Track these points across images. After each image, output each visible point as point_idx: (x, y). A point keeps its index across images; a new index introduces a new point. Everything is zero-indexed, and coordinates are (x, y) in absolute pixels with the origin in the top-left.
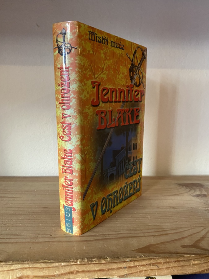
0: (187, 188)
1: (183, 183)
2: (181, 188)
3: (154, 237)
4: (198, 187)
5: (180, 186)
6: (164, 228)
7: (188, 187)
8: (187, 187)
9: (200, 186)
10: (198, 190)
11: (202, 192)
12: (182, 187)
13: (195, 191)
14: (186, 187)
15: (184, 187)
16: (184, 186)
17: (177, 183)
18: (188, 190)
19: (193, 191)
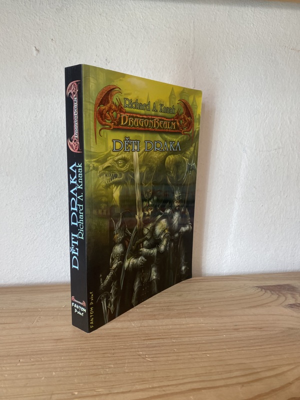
0: (272, 294)
1: (264, 285)
3: (243, 386)
4: (288, 290)
5: (261, 290)
6: (254, 369)
7: (274, 291)
9: (291, 289)
10: (289, 296)
11: (296, 300)
12: (265, 292)
13: (286, 299)
14: (270, 291)
15: (268, 291)
16: (268, 289)
17: (256, 285)
18: (275, 297)
19: (282, 299)
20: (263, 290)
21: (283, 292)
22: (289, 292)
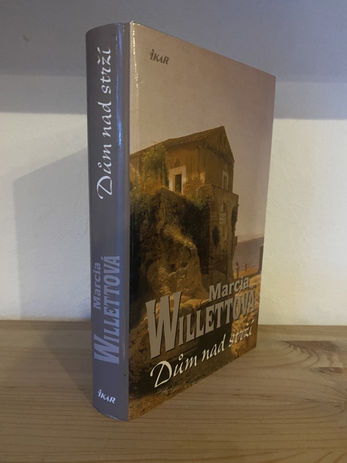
0: (302, 352)
1: (296, 339)
2: (292, 351)
4: (325, 349)
5: (290, 347)
7: (305, 348)
8: (304, 350)
9: (330, 347)
10: (324, 357)
11: (332, 362)
12: (294, 349)
13: (318, 360)
14: (301, 349)
15: (299, 349)
16: (299, 346)
17: (285, 340)
18: (306, 356)
19: (314, 359)
20: (292, 347)
21: (318, 351)
22: (327, 352)
